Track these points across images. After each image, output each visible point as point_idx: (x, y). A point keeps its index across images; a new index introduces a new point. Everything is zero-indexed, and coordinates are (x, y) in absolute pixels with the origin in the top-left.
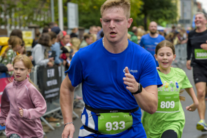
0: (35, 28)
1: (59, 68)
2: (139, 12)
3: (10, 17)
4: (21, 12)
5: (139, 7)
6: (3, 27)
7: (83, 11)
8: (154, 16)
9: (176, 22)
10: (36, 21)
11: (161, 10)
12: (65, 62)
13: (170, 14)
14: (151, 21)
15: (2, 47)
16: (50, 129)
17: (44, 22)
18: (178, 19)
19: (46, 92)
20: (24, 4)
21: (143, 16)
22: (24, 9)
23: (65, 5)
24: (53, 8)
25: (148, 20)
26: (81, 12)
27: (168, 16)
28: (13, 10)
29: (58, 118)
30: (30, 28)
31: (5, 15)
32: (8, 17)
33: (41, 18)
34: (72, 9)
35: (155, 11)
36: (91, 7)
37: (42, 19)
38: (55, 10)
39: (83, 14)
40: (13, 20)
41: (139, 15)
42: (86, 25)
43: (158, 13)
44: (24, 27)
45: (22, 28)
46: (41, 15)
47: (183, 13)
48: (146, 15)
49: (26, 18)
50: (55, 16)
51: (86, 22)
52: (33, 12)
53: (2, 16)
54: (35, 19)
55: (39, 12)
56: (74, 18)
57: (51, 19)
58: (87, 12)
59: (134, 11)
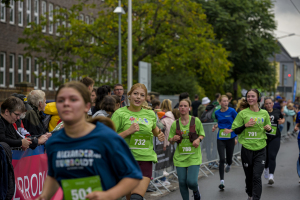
2: (228, 75)
3: (67, 77)
4: (80, 72)
5: (228, 69)
7: (158, 72)
8: (247, 81)
9: (274, 90)
10: (99, 83)
11: (256, 74)
13: (267, 79)
14: (243, 87)
15: (51, 116)
17: (108, 83)
18: (276, 86)
20: (85, 62)
21: (232, 81)
22: (84, 67)
23: (136, 64)
24: (120, 68)
25: (239, 87)
26: (154, 73)
27: (264, 81)
28: (71, 68)
31: (61, 74)
32: (64, 76)
33: (105, 79)
34: (145, 69)
35: (248, 75)
36: (167, 68)
37: (106, 81)
38: (122, 70)
39: (158, 75)
41: (226, 79)
42: (160, 89)
43: (251, 77)
46: (105, 75)
47: (283, 79)
48: (235, 80)
50: (123, 77)
51: (161, 86)
52: (96, 72)
53: (57, 75)
54: (97, 80)
55: (103, 72)
56: (146, 81)
57: (118, 81)
58: (162, 74)
59: (220, 75)
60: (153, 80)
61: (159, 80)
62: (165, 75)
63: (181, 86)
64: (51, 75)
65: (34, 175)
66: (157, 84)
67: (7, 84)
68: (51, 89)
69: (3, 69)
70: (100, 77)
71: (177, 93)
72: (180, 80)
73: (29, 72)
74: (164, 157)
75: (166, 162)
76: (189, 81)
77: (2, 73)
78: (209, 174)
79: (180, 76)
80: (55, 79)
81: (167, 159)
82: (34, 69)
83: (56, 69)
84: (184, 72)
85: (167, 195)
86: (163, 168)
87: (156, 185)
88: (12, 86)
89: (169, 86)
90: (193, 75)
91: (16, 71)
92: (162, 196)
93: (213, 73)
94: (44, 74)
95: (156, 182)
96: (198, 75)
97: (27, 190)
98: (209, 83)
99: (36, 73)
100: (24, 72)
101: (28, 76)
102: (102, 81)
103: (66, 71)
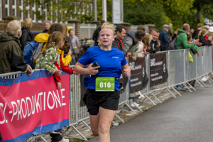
0: (76, 22)
2: (192, 6)
3: (48, 10)
4: (60, 5)
6: (40, 22)
7: (129, 5)
10: (77, 14)
14: (206, 17)
15: (44, 44)
17: (85, 16)
21: (195, 11)
22: (64, 2)
24: (95, 1)
25: (201, 16)
26: (126, 6)
28: (51, 3)
30: (70, 22)
31: (42, 8)
32: (45, 10)
33: (82, 12)
34: (118, 2)
35: (209, 6)
37: (83, 13)
39: (129, 8)
40: (52, 14)
41: (191, 9)
42: (132, 20)
44: (64, 22)
45: (61, 23)
46: (82, 8)
48: (199, 10)
49: (66, 12)
50: (98, 9)
51: (133, 17)
52: (73, 5)
53: (40, 9)
54: (75, 13)
55: (80, 5)
56: (119, 13)
57: (93, 13)
58: (133, 6)
59: (185, 5)
60: (125, 12)
61: (130, 12)
62: (136, 7)
63: (150, 16)
64: (34, 9)
65: (23, 100)
66: (129, 15)
68: (34, 21)
70: (78, 10)
71: (147, 23)
72: (149, 11)
73: (14, 7)
74: (137, 82)
75: (139, 85)
76: (157, 11)
78: (177, 95)
79: (149, 7)
80: (38, 13)
81: (140, 83)
82: (19, 4)
83: (38, 3)
84: (152, 4)
85: (140, 115)
86: (137, 91)
88: (0, 20)
89: (140, 17)
90: (162, 6)
91: (3, 6)
92: (136, 117)
93: (178, 5)
94: (28, 8)
96: (165, 6)
97: (20, 112)
98: (175, 13)
99: (21, 7)
100: (10, 7)
101: (14, 10)
102: (79, 13)
103: (47, 6)
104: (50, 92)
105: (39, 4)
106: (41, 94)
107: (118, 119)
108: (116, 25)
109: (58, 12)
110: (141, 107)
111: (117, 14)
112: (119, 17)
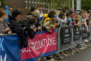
0: (61, 10)
1: (71, 29)
3: (50, 4)
4: (55, 2)
10: (62, 6)
12: (73, 26)
15: (45, 18)
16: (66, 57)
17: (65, 7)
19: (64, 40)
26: (82, 3)
29: (69, 52)
30: (59, 10)
31: (47, 3)
34: (79, 1)
38: (70, 2)
40: (51, 6)
42: (85, 9)
46: (64, 4)
49: (57, 5)
50: (70, 4)
51: (85, 7)
53: (46, 4)
54: (61, 5)
55: (63, 2)
56: (79, 5)
57: (69, 6)
58: (85, 3)
60: (82, 5)
61: (84, 5)
62: (87, 3)
64: (44, 4)
65: (36, 42)
66: (83, 7)
67: (28, 7)
68: (44, 9)
69: (26, 2)
73: (36, 3)
77: (26, 3)
81: (87, 35)
85: (86, 49)
87: (82, 45)
88: (29, 8)
89: (88, 7)
91: (31, 3)
92: (84, 49)
94: (41, 3)
95: (82, 44)
99: (39, 3)
100: (34, 3)
101: (35, 4)
102: (63, 6)
103: (49, 2)
104: (49, 39)
105: (46, 1)
106: (45, 39)
107: (77, 50)
108: (78, 11)
109: (54, 5)
110: (87, 45)
111: (78, 6)
112: (79, 7)
